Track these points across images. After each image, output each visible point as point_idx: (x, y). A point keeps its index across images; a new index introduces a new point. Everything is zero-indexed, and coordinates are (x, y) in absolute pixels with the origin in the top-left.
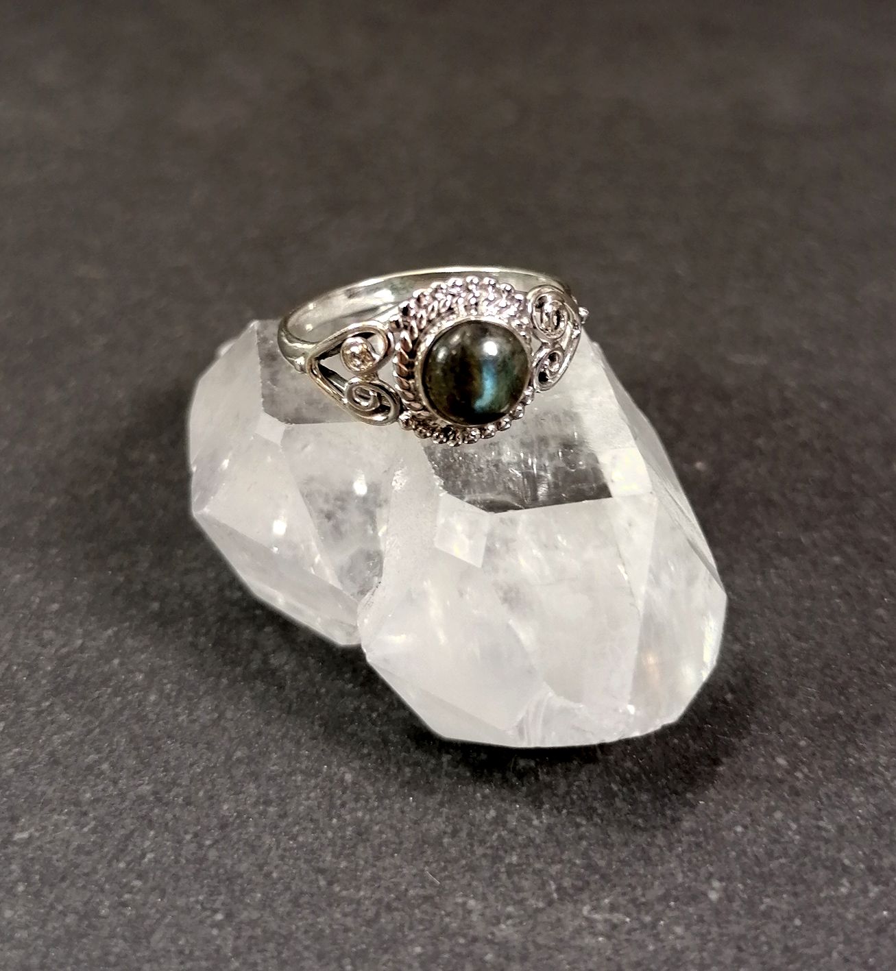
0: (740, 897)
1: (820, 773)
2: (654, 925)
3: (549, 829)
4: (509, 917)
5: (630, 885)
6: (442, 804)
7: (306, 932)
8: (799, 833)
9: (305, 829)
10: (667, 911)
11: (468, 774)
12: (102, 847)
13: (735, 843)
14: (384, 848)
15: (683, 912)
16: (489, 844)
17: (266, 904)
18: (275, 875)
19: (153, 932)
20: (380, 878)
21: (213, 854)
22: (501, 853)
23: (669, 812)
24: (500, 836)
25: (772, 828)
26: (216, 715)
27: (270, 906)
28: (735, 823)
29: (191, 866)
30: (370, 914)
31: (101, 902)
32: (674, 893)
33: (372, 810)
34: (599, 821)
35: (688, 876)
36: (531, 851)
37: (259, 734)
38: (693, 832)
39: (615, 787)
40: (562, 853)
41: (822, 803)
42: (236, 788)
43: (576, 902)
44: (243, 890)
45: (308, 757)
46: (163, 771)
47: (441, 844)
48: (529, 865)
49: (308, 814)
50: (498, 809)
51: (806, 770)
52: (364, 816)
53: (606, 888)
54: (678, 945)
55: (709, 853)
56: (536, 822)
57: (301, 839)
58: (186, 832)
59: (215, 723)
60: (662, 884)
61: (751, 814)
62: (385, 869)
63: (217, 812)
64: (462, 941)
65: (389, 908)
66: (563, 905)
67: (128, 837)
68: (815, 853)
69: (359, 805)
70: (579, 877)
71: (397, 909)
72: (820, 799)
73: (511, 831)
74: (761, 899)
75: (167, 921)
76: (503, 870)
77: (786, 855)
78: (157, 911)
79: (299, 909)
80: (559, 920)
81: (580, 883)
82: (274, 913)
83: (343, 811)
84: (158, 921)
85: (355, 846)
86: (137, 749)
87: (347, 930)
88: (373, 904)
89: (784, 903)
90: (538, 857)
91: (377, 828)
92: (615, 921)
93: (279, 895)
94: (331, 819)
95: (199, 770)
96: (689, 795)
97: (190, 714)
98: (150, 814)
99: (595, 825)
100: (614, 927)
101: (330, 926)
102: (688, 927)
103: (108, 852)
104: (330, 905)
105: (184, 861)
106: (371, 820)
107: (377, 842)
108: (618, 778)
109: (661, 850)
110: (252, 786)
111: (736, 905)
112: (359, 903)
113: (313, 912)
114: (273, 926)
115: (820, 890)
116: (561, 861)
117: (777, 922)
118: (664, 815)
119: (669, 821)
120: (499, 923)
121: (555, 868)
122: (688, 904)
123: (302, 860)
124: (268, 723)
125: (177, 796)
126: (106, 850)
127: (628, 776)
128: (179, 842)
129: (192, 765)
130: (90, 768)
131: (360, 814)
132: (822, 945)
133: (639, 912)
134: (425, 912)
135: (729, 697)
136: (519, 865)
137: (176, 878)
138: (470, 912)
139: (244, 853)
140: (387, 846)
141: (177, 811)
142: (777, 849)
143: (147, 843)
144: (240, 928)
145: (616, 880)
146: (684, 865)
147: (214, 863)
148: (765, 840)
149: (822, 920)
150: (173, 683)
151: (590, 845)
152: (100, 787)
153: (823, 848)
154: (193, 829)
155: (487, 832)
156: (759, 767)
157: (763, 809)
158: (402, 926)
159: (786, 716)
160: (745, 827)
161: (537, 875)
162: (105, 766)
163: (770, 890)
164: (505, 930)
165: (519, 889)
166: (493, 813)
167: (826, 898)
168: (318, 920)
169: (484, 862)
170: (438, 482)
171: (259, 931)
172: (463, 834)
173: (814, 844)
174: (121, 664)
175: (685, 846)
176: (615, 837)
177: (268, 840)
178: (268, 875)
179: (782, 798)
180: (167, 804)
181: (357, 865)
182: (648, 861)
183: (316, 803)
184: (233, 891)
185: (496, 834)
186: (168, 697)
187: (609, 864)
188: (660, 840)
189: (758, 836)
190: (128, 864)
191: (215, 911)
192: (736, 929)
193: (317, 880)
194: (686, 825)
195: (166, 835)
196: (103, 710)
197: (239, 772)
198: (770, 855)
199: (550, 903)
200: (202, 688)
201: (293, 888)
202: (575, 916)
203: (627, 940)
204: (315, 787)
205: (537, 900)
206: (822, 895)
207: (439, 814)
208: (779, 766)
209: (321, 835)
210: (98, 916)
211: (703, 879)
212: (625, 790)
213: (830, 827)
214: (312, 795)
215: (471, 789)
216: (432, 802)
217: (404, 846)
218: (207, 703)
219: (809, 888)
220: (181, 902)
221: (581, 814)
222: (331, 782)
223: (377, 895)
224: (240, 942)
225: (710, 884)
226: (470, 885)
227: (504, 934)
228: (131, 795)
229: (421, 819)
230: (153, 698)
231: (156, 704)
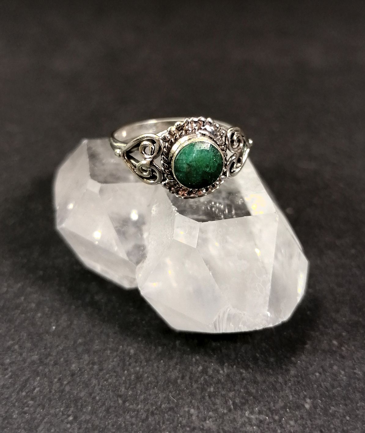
0: (320, 406)
1: (353, 347)
2: (280, 420)
3: (228, 375)
4: (210, 417)
5: (267, 401)
6: (177, 364)
7: (113, 426)
8: (346, 376)
9: (112, 376)
10: (286, 414)
11: (189, 349)
12: (14, 385)
13: (316, 381)
14: (149, 385)
15: (293, 414)
16: (199, 382)
17: (93, 412)
18: (97, 398)
19: (39, 426)
20: (148, 399)
21: (67, 388)
22: (206, 386)
23: (284, 367)
24: (204, 379)
25: (333, 374)
26: (69, 323)
27: (95, 413)
28: (316, 372)
29: (57, 394)
30: (144, 416)
31: (14, 411)
32: (289, 405)
33: (143, 367)
34: (251, 371)
35: (294, 397)
36: (220, 386)
37: (89, 331)
38: (296, 376)
39: (258, 355)
40: (234, 386)
41: (355, 362)
42: (79, 357)
43: (242, 410)
44: (82, 405)
45: (113, 342)
46: (44, 349)
47: (177, 382)
48: (219, 392)
49: (113, 369)
50: (203, 366)
51: (346, 346)
52: (139, 370)
53: (256, 403)
54: (292, 430)
55: (304, 386)
56: (221, 372)
57: (110, 381)
58: (55, 378)
59: (69, 326)
60: (282, 400)
61: (322, 367)
62: (150, 395)
63: (70, 368)
64: (188, 429)
65: (153, 414)
66: (236, 411)
67: (27, 381)
68: (354, 385)
69: (137, 364)
70: (243, 398)
71: (156, 414)
72: (354, 360)
73: (210, 376)
74: (330, 407)
75: (45, 420)
76: (207, 394)
77: (340, 386)
78: (41, 416)
79: (109, 414)
80: (234, 418)
81: (244, 401)
82: (97, 416)
83: (130, 367)
84: (41, 421)
85: (136, 384)
86: (32, 338)
87: (132, 424)
88: (145, 412)
89: (341, 409)
90: (223, 388)
91: (146, 375)
92: (261, 418)
93: (100, 407)
94: (124, 371)
95: (61, 348)
96: (293, 359)
97: (57, 322)
98: (38, 369)
99: (249, 373)
100: (261, 421)
101: (124, 422)
102: (296, 421)
103: (18, 387)
104: (124, 412)
105: (53, 391)
106: (143, 372)
107: (146, 382)
108: (259, 351)
109: (281, 384)
110: (86, 355)
111: (318, 410)
112: (138, 411)
113: (116, 416)
114: (97, 422)
115: (357, 403)
116: (234, 390)
117: (338, 418)
118: (282, 368)
119: (284, 371)
120: (205, 420)
121: (231, 394)
122: (295, 410)
123: (110, 391)
124: (94, 326)
125: (51, 360)
126: (16, 386)
127: (264, 350)
128: (51, 382)
129: (58, 346)
130: (9, 348)
131: (138, 369)
132: (360, 429)
133: (272, 414)
134: (170, 415)
135: (308, 313)
136: (214, 392)
137: (50, 400)
138: (192, 415)
139: (83, 387)
140: (151, 384)
141: (51, 368)
142: (336, 383)
143: (36, 383)
144: (81, 424)
145: (261, 399)
146: (293, 391)
147: (68, 392)
148: (330, 379)
149: (359, 417)
150: (49, 308)
151: (247, 382)
152: (14, 357)
153: (357, 382)
154: (58, 377)
155: (199, 377)
156: (325, 345)
157: (328, 365)
158: (159, 422)
159: (335, 321)
160: (320, 373)
161: (223, 397)
162: (16, 347)
163: (334, 403)
164: (209, 424)
165: (214, 404)
166: (201, 368)
167: (360, 406)
168: (119, 419)
169: (197, 391)
170: (174, 209)
171: (90, 425)
172: (187, 378)
173: (353, 381)
174: (25, 299)
175: (292, 382)
176: (259, 378)
177: (94, 381)
178: (94, 398)
179: (337, 360)
180: (46, 364)
181: (137, 392)
182: (275, 390)
183: (117, 363)
184: (77, 406)
185: (203, 377)
186: (47, 314)
187: (257, 391)
188: (281, 380)
189: (326, 377)
190: (27, 393)
191: (69, 416)
192: (319, 422)
193: (118, 400)
194: (293, 372)
195: (45, 379)
196: (16, 320)
197: (80, 349)
198: (333, 387)
199: (230, 410)
200: (63, 310)
201: (107, 404)
202: (242, 416)
203: (267, 428)
204: (116, 356)
205: (224, 409)
206: (358, 405)
207: (175, 368)
208: (334, 345)
209: (119, 379)
210: (11, 418)
211: (302, 398)
212: (262, 356)
213: (360, 373)
214: (115, 360)
215: (190, 357)
216: (172, 363)
217: (159, 383)
218: (64, 317)
219: (352, 401)
220: (52, 411)
221: (243, 368)
222: (124, 353)
223: (147, 407)
224: (81, 431)
225: (305, 400)
226: (191, 402)
227: (208, 425)
228: (29, 360)
229: (167, 371)
230: (39, 315)
231: (41, 317)
